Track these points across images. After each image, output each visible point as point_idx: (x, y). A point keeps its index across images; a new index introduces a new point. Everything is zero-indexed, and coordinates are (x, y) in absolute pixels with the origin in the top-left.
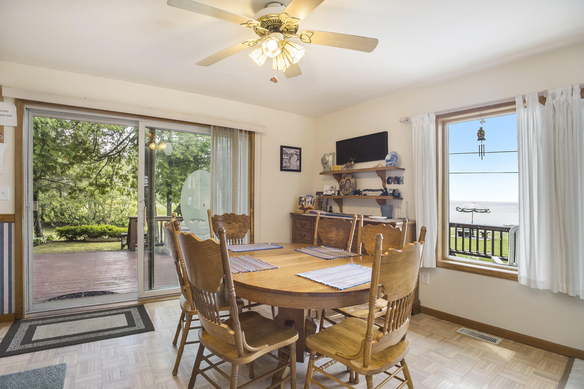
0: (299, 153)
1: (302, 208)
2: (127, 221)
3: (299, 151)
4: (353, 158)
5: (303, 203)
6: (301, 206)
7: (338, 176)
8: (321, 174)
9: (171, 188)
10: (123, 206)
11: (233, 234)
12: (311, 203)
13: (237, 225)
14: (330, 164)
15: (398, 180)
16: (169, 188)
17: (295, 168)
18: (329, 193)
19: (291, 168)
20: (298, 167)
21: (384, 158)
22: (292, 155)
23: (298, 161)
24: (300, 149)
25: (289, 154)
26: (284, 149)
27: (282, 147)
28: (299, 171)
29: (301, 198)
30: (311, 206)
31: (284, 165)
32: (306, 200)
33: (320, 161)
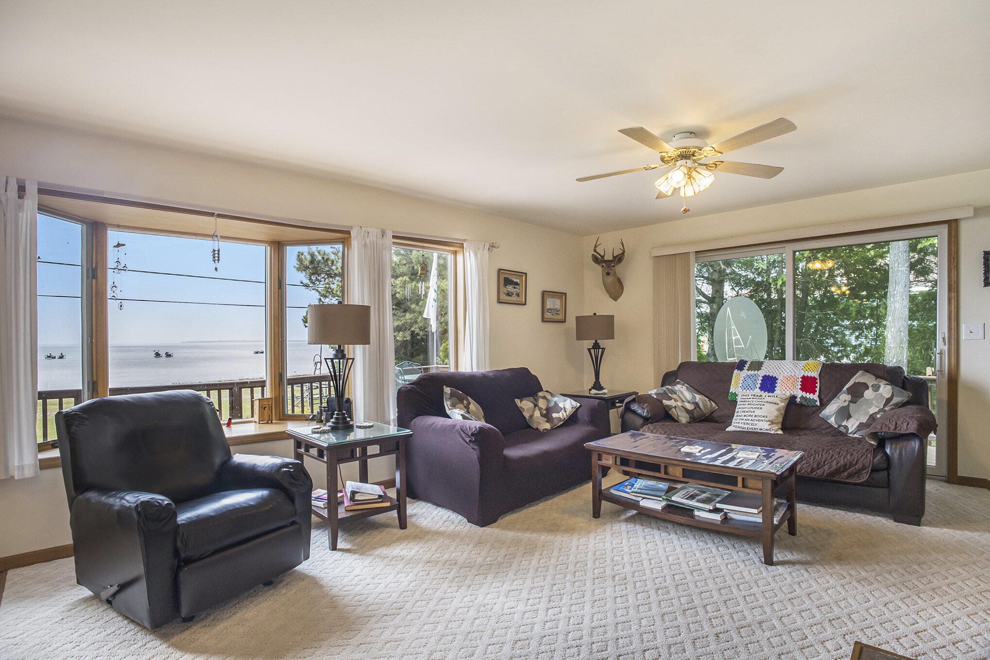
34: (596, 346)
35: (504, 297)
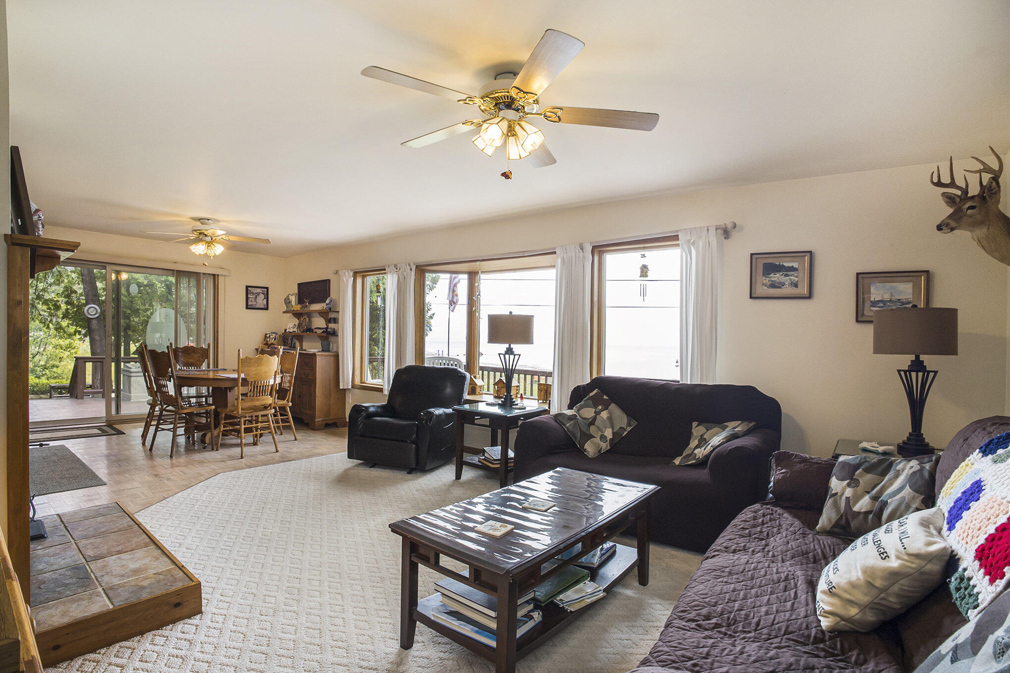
0: (266, 292)
1: (266, 344)
2: (44, 373)
3: (266, 290)
4: (307, 299)
5: (268, 340)
6: (265, 342)
7: (297, 315)
8: (284, 312)
9: (130, 321)
10: (35, 348)
11: (192, 362)
12: (275, 340)
13: (196, 356)
14: (293, 303)
15: (335, 321)
16: (127, 321)
17: (263, 307)
18: (292, 330)
19: (257, 306)
20: (265, 305)
21: (325, 302)
22: (258, 294)
23: (265, 300)
24: (267, 288)
25: (255, 294)
26: (249, 288)
27: (247, 287)
28: (267, 309)
29: (266, 334)
30: (275, 343)
31: (250, 303)
32: (271, 337)
33: (284, 300)
34: (917, 366)
35: (761, 290)
